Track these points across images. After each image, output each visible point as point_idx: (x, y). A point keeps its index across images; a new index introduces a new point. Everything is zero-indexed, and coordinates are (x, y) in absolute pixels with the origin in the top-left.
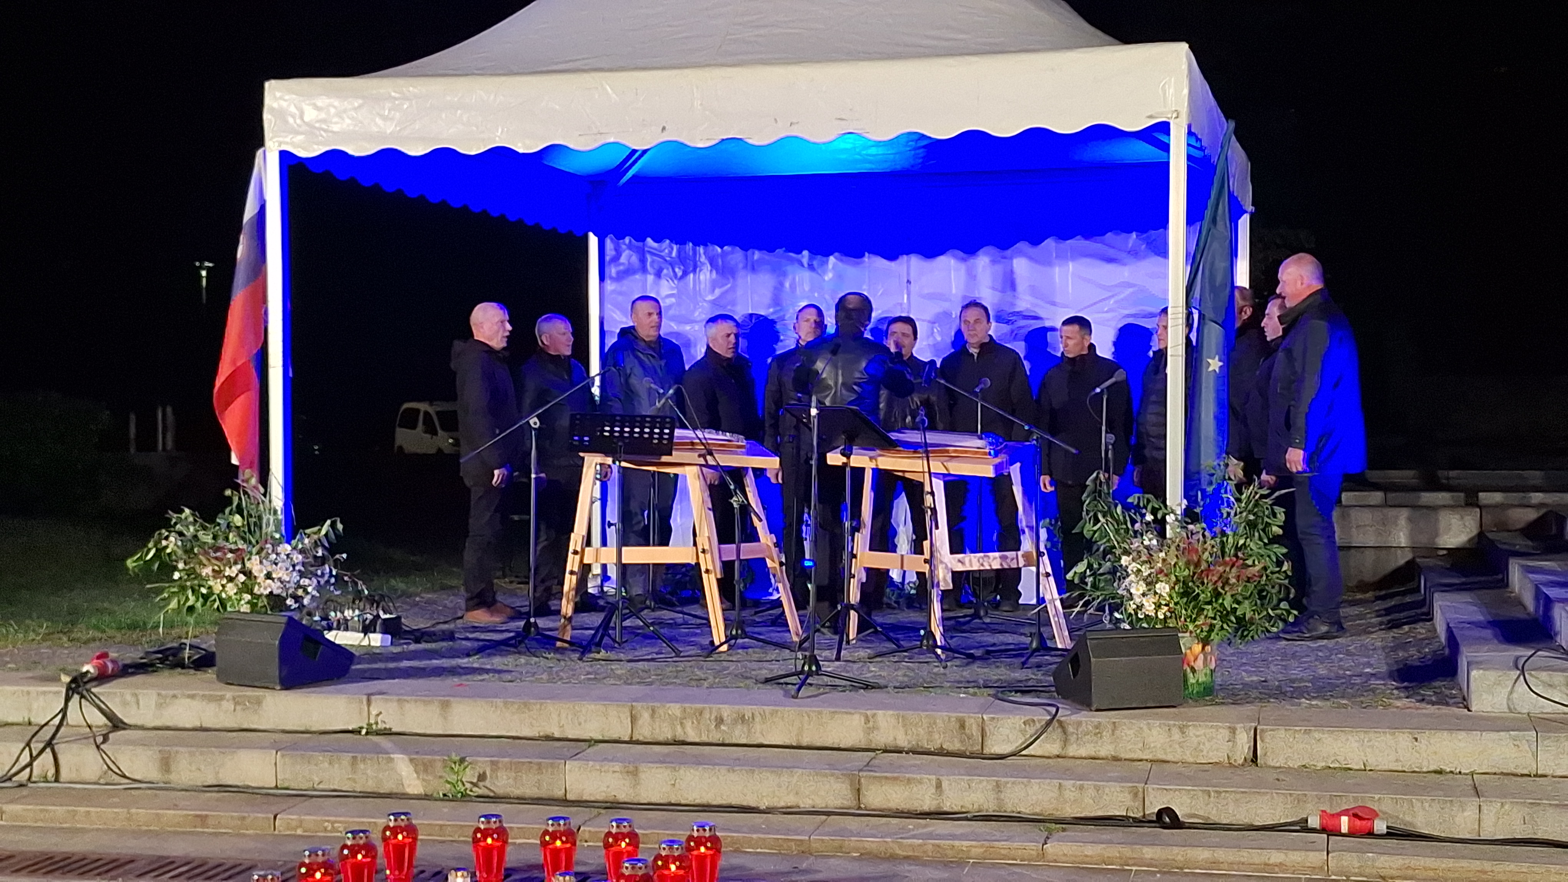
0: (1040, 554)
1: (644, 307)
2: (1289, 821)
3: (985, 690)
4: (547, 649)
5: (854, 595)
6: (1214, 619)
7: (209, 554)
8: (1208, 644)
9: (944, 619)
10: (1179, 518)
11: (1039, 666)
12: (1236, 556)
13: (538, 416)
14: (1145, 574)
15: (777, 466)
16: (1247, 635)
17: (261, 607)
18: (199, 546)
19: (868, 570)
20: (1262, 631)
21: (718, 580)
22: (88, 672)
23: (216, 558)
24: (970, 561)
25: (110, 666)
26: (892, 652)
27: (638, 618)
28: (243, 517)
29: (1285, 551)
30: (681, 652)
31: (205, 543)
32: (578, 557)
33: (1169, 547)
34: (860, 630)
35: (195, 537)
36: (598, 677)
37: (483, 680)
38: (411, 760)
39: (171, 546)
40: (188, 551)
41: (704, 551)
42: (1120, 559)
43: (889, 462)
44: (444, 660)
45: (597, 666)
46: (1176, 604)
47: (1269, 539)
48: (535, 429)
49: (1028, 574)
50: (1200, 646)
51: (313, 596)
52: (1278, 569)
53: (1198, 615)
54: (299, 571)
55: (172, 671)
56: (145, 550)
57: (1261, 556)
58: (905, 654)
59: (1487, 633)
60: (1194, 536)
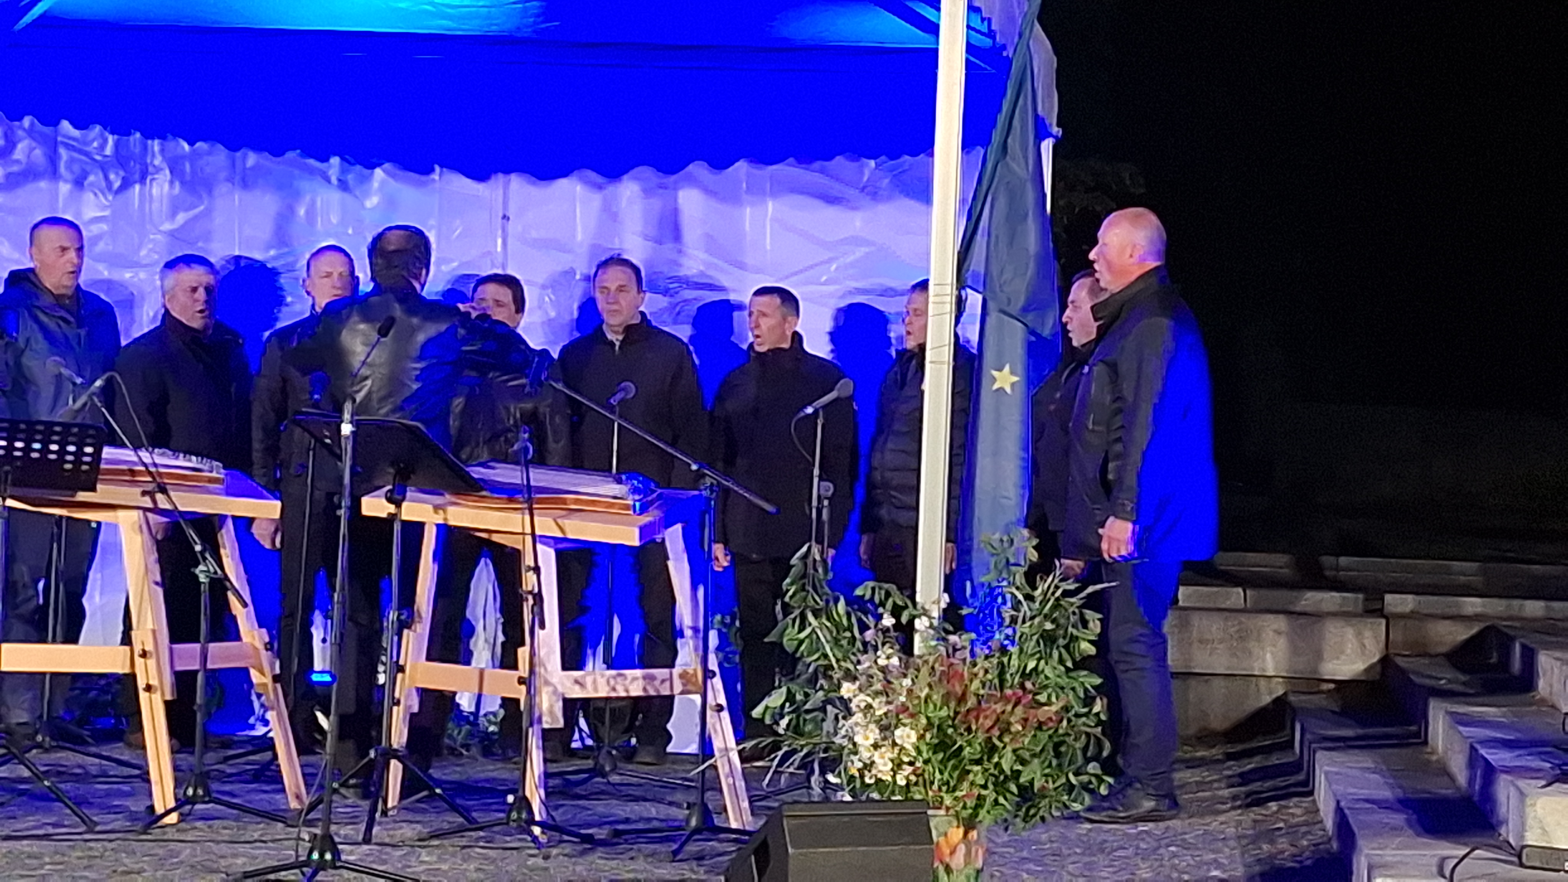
0: (707, 675)
1: (52, 237)
5: (398, 734)
6: (985, 787)
8: (973, 828)
9: (548, 776)
10: (935, 623)
11: (698, 858)
12: (1022, 686)
14: (879, 713)
15: (277, 516)
16: (1034, 815)
19: (423, 692)
20: (1057, 810)
21: (166, 703)
24: (595, 682)
26: (457, 831)
27: (22, 763)
29: (1100, 680)
30: (95, 824)
33: (918, 670)
41: (143, 654)
42: (839, 687)
43: (466, 515)
47: (1074, 662)
49: (687, 706)
50: (961, 831)
52: (1086, 710)
53: (961, 779)
57: (1062, 688)
58: (482, 834)
59: (1399, 819)
60: (958, 653)
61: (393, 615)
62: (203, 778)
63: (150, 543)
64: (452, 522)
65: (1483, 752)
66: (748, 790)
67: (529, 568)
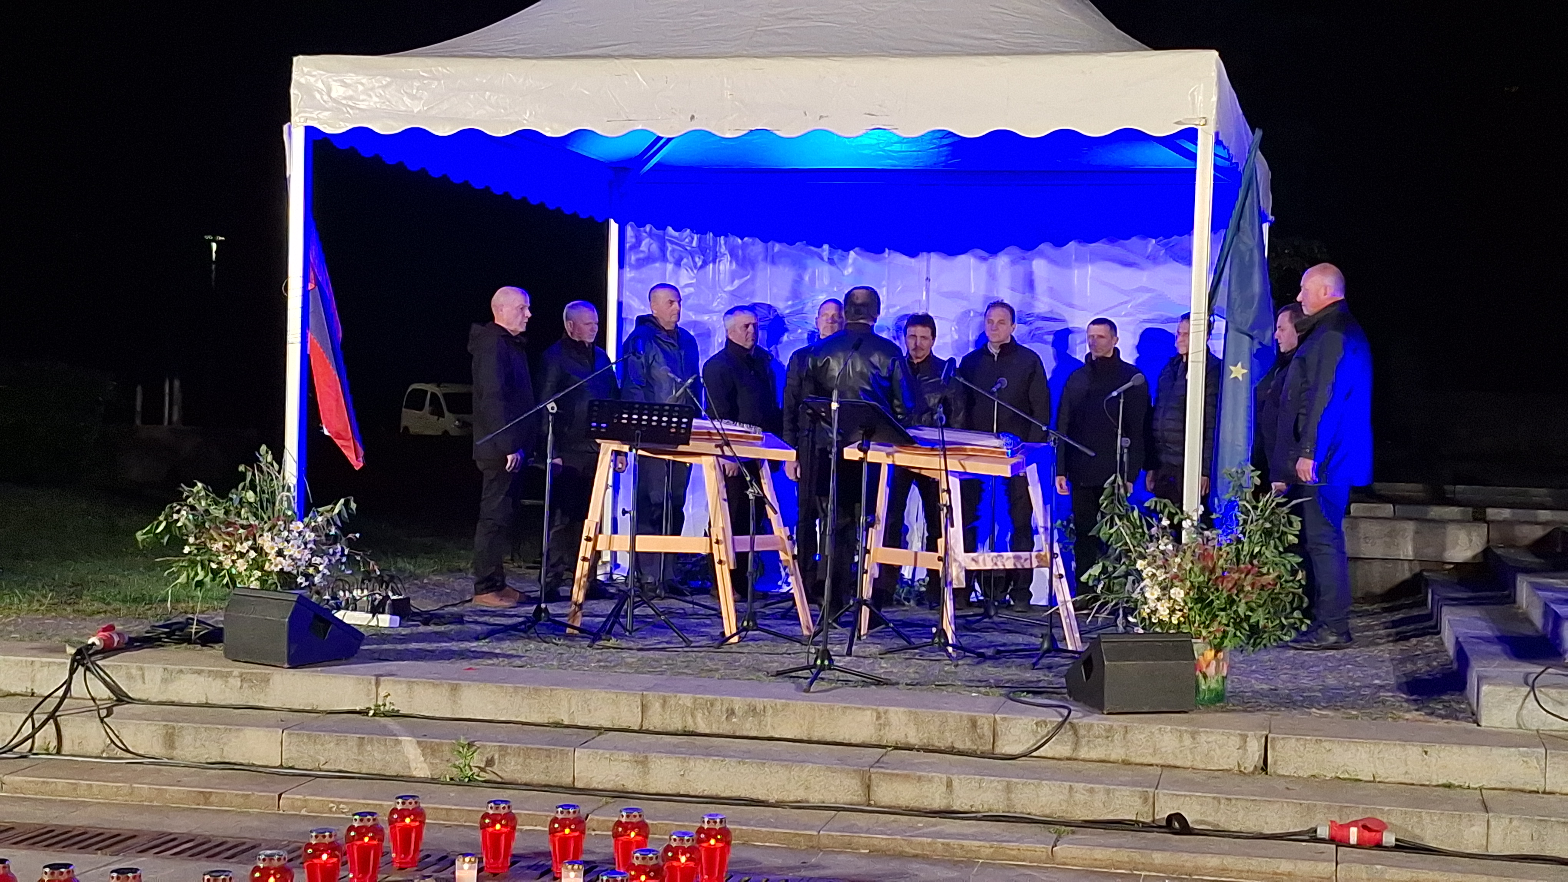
0: (1053, 555)
1: (663, 295)
2: (1297, 830)
3: (996, 689)
4: (557, 635)
5: (867, 591)
6: (1228, 625)
7: (220, 529)
8: (1220, 651)
9: (956, 617)
10: (1196, 523)
11: (1049, 668)
12: (1251, 563)
13: (555, 401)
14: (1160, 579)
15: (794, 459)
16: (1260, 644)
17: (271, 584)
18: (211, 521)
19: (881, 566)
20: (1275, 640)
21: (731, 571)
22: (94, 644)
23: (229, 534)
24: (984, 560)
25: (116, 639)
26: (902, 649)
27: (650, 606)
28: (255, 493)
29: (1300, 560)
30: (691, 642)
31: (216, 517)
32: (591, 544)
33: (1185, 553)
34: (871, 626)
35: (207, 511)
36: (608, 664)
37: (493, 664)
38: (418, 742)
39: (183, 519)
40: (200, 526)
41: (717, 542)
42: (1135, 563)
43: (905, 458)
44: (454, 643)
45: (607, 653)
46: (1190, 609)
47: (1284, 548)
48: (552, 414)
49: (1040, 575)
50: (1213, 652)
51: (324, 574)
52: (1291, 578)
53: (1212, 621)
54: (311, 549)
55: (178, 646)
56: (156, 523)
57: (1276, 564)
58: (916, 651)
59: (1496, 648)
60: (1210, 543)
61: (862, 519)
62: (753, 616)
63: (720, 476)
64: (898, 463)
65: (1553, 606)
66: (1078, 625)
67: (944, 491)
